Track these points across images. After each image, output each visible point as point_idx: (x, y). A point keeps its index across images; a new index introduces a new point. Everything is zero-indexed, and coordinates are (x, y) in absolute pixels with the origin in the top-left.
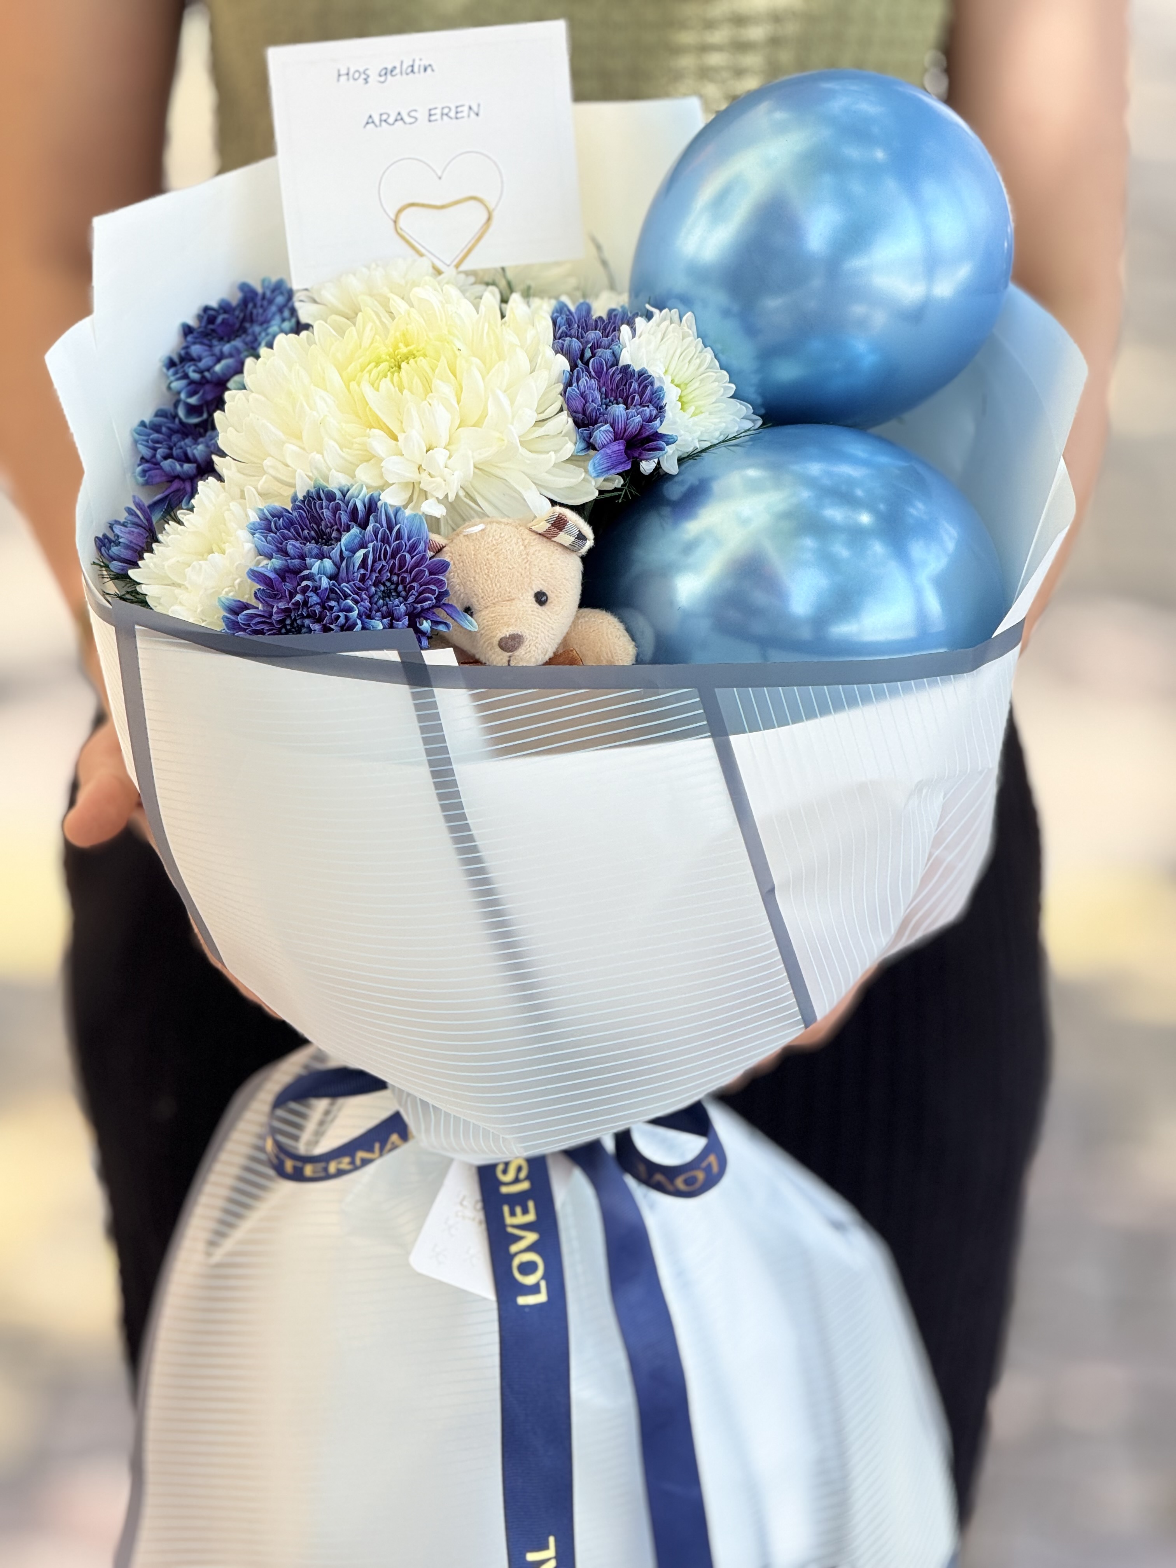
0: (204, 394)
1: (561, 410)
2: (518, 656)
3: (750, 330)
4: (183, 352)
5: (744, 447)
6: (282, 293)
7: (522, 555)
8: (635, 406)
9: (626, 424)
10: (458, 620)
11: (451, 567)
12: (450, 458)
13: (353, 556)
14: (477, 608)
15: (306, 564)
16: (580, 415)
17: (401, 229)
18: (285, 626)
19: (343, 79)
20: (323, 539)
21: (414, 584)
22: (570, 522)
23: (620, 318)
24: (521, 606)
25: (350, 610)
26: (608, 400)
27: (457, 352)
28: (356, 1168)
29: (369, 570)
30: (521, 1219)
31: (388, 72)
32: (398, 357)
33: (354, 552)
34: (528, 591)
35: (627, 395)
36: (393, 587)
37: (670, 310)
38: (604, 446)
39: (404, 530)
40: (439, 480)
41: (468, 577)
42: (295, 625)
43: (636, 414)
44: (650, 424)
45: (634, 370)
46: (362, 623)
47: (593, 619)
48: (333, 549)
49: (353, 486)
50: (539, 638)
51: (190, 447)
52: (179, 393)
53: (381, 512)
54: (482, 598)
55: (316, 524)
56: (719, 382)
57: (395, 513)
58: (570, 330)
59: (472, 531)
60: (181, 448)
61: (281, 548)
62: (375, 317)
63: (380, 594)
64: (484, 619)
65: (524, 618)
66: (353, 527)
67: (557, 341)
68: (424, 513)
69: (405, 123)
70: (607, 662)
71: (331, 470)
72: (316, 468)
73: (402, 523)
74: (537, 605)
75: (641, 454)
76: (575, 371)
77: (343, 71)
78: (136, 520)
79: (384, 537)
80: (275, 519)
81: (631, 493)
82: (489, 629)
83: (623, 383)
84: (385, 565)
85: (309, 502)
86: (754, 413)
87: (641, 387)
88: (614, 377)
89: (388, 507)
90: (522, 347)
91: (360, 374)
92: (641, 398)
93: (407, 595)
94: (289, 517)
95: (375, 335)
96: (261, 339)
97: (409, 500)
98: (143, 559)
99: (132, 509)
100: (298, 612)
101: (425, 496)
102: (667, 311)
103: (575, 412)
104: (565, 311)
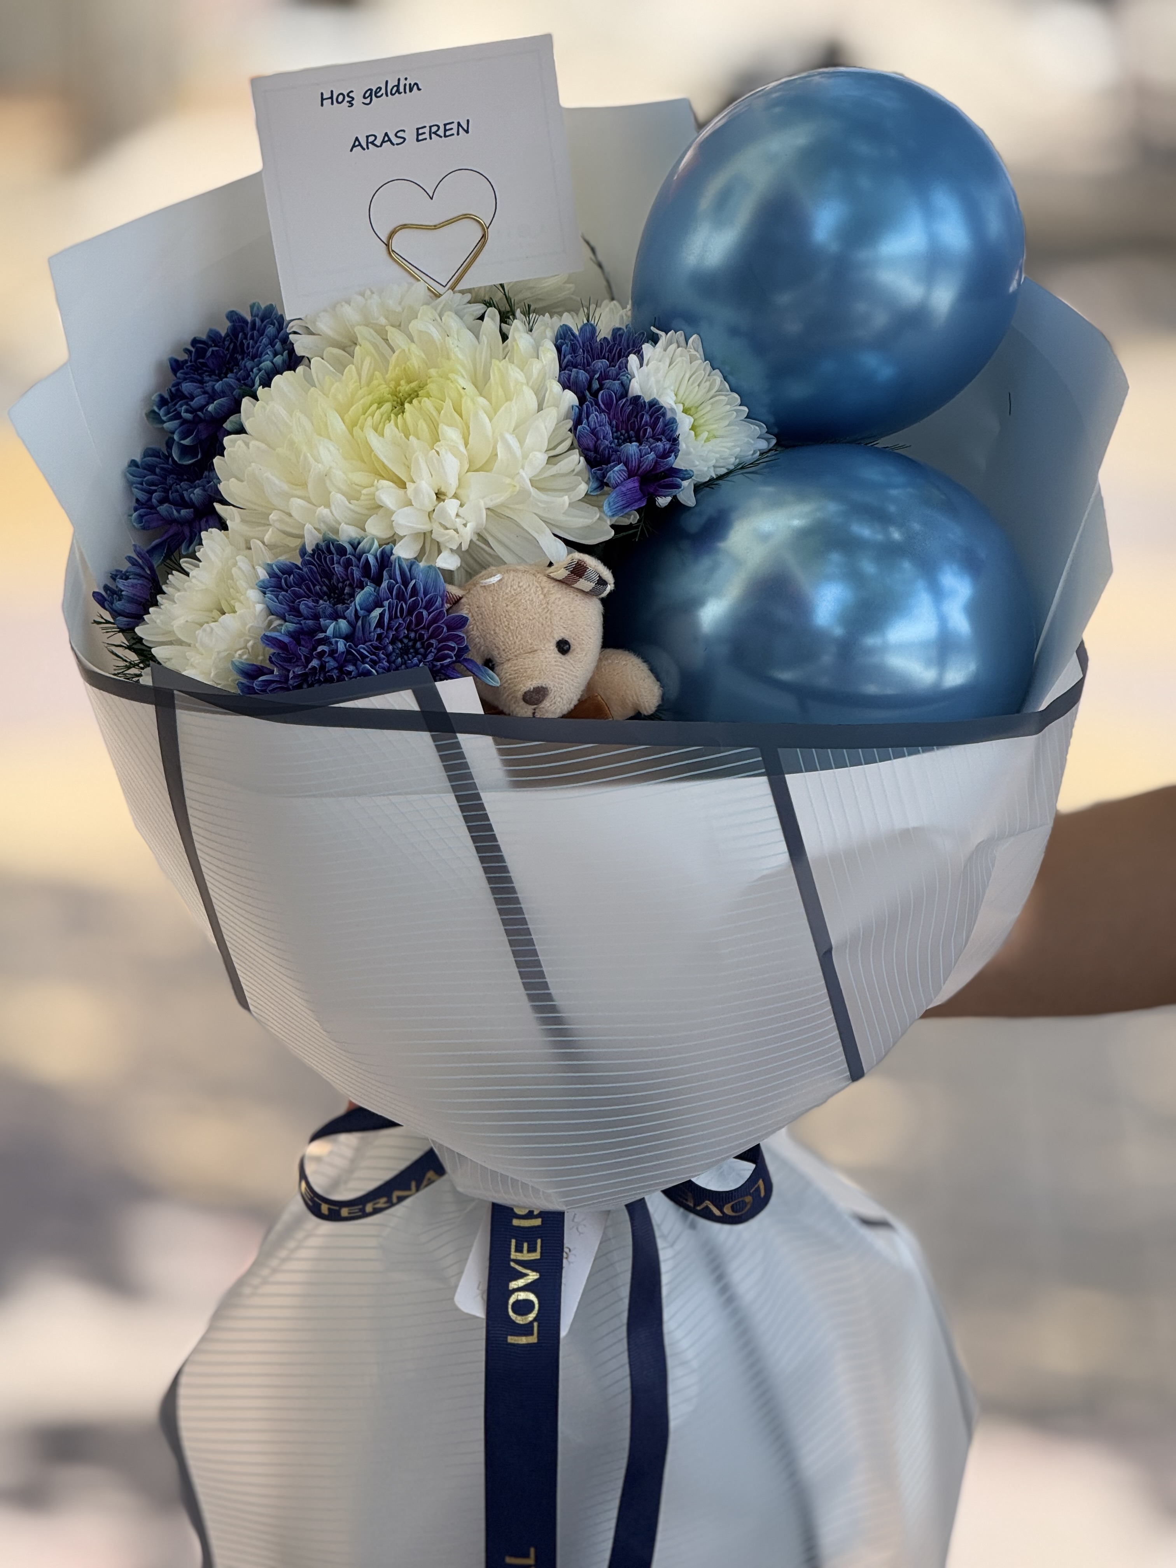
0: (198, 436)
1: (571, 448)
3: (760, 349)
4: (173, 389)
6: (272, 322)
7: (542, 605)
8: (648, 441)
9: (640, 462)
12: (461, 505)
13: (369, 615)
15: (320, 624)
16: (592, 453)
17: (393, 251)
19: (327, 103)
20: (335, 593)
21: (433, 641)
23: (626, 338)
25: (370, 674)
26: (619, 433)
27: (462, 391)
29: (385, 628)
31: (371, 94)
32: (401, 394)
33: (370, 611)
35: (638, 430)
36: (410, 644)
37: (676, 333)
38: (618, 485)
39: (420, 585)
40: (452, 532)
41: (487, 629)
43: (649, 450)
44: (664, 459)
45: (645, 402)
48: (348, 608)
49: (364, 539)
51: (187, 490)
52: (173, 433)
53: (395, 566)
55: (327, 579)
56: (731, 405)
57: (409, 565)
58: (576, 357)
60: (177, 491)
61: (293, 606)
62: (372, 349)
63: (397, 651)
64: (506, 673)
65: (548, 670)
66: (367, 584)
67: (563, 372)
68: (438, 566)
69: (393, 144)
71: (340, 523)
72: (324, 522)
73: (417, 578)
74: (559, 655)
75: (656, 490)
76: (585, 406)
77: (327, 95)
78: (138, 571)
79: (400, 594)
80: (285, 576)
81: (648, 530)
82: (512, 683)
83: (635, 415)
84: (402, 622)
85: (319, 555)
86: (766, 432)
87: (653, 419)
88: (624, 409)
89: (402, 562)
90: (528, 384)
91: (362, 417)
92: (653, 430)
93: (426, 651)
94: (299, 572)
95: (375, 370)
96: (257, 374)
97: (422, 551)
98: (149, 613)
99: (133, 558)
100: (315, 677)
101: (438, 548)
102: (673, 333)
103: (586, 450)
104: (569, 336)
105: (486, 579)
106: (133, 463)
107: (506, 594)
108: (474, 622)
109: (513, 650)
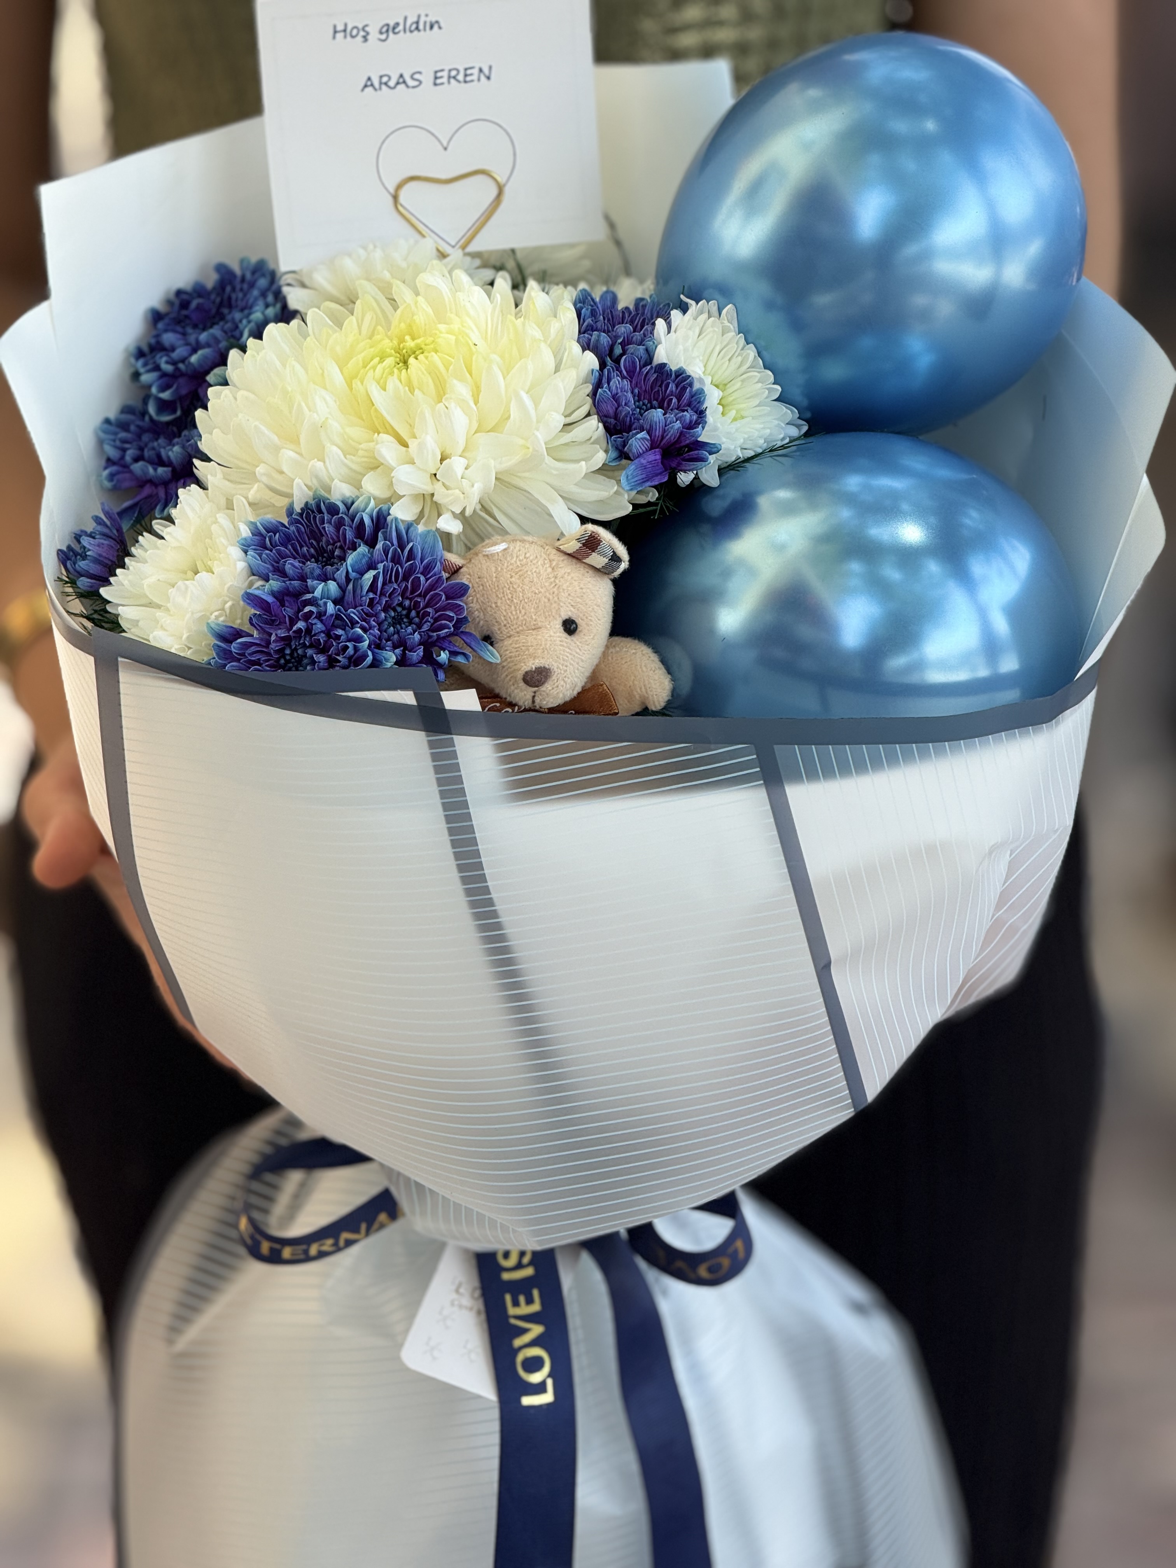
0: (177, 389)
1: (588, 415)
2: (544, 691)
3: (797, 325)
4: (153, 341)
5: (794, 458)
6: (264, 275)
8: (672, 410)
9: (664, 431)
10: (479, 651)
11: (470, 591)
12: (467, 467)
13: (361, 578)
14: (498, 637)
15: (307, 586)
16: (612, 420)
17: (402, 205)
18: (284, 656)
19: (340, 36)
20: (323, 557)
21: (428, 610)
22: (604, 542)
23: (650, 309)
24: (548, 635)
25: (359, 639)
26: (641, 403)
27: (473, 347)
29: (378, 593)
30: (525, 1309)
31: (389, 30)
32: (404, 351)
33: (362, 574)
34: (556, 619)
35: (662, 398)
36: (404, 612)
37: (708, 302)
38: (639, 455)
39: (417, 548)
40: (457, 492)
42: (296, 655)
43: (675, 420)
44: (692, 431)
45: (671, 370)
46: (373, 655)
47: (624, 649)
48: (338, 570)
49: (359, 498)
50: (568, 670)
51: (164, 448)
52: (149, 387)
53: (391, 528)
54: (505, 626)
55: (315, 540)
56: (762, 383)
57: (406, 527)
58: (596, 322)
59: (494, 550)
60: (153, 449)
61: (278, 567)
62: (375, 305)
63: (390, 620)
64: (507, 650)
65: (552, 649)
66: (360, 545)
67: (582, 335)
68: (437, 530)
69: (407, 86)
71: (334, 480)
72: (317, 477)
73: (415, 541)
74: (565, 635)
75: (679, 464)
76: (605, 370)
77: (340, 27)
78: (106, 530)
79: (395, 556)
80: (270, 534)
81: (667, 508)
82: (512, 662)
83: (659, 383)
84: (397, 587)
85: (308, 515)
86: (799, 418)
87: (679, 388)
88: (648, 376)
89: (399, 523)
90: (545, 341)
91: (362, 371)
92: (679, 401)
93: (421, 622)
94: (286, 531)
95: (377, 324)
96: (247, 328)
97: (421, 514)
98: (115, 575)
99: (101, 518)
100: (300, 641)
101: (439, 510)
102: (704, 303)
103: (606, 416)
104: (589, 301)
105: (489, 547)
106: (107, 420)
108: (474, 593)
109: (515, 626)
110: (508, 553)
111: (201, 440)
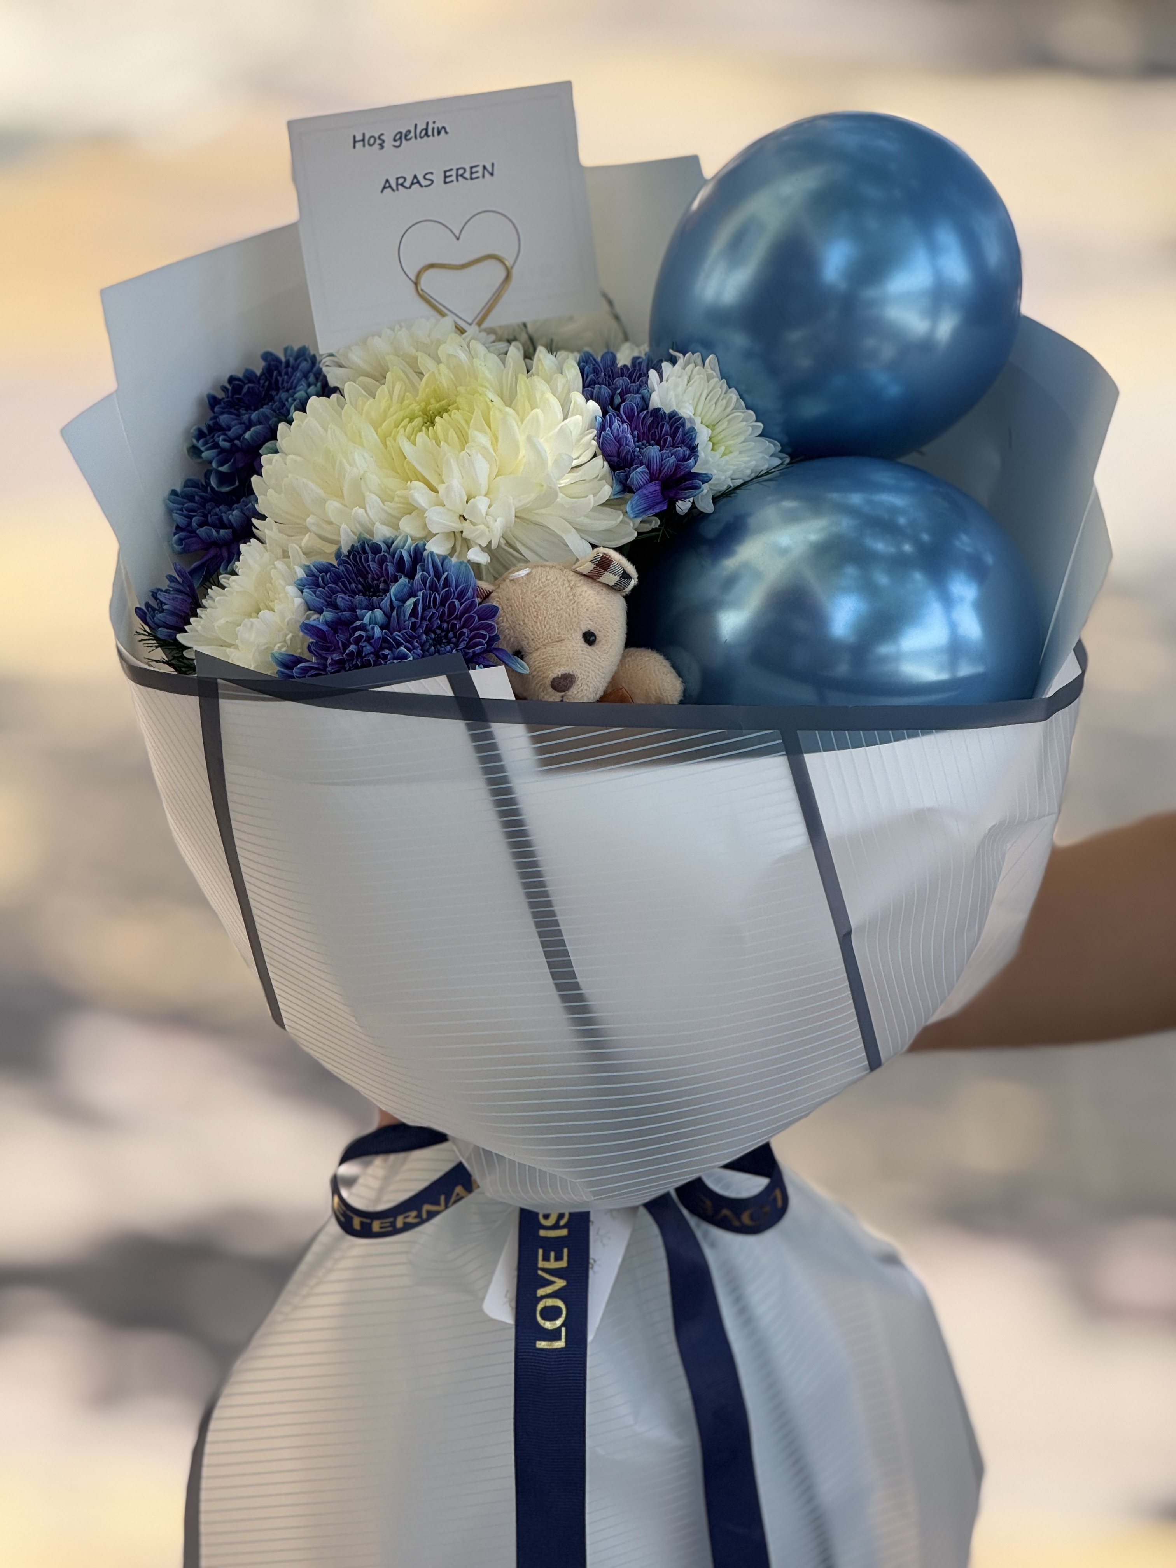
0: (234, 462)
1: (595, 456)
3: (773, 369)
4: (211, 423)
5: (776, 482)
6: (306, 360)
7: (569, 596)
8: (668, 447)
9: (661, 465)
10: (510, 664)
11: (500, 612)
12: (491, 505)
13: (403, 606)
15: (357, 615)
16: (615, 458)
17: (423, 290)
19: (359, 145)
20: (370, 592)
21: (464, 630)
22: (615, 562)
23: (644, 364)
25: (405, 657)
26: (640, 443)
27: (490, 403)
28: (422, 1222)
29: (419, 617)
31: (401, 137)
32: (431, 412)
33: (404, 601)
35: (659, 438)
36: (443, 634)
37: (693, 354)
38: (641, 487)
39: (452, 577)
40: (482, 527)
41: (517, 620)
43: (670, 454)
44: (685, 463)
45: (665, 413)
47: (639, 658)
48: (383, 600)
49: (398, 537)
51: (225, 513)
52: (211, 462)
53: (428, 561)
54: (533, 640)
55: (362, 578)
56: (747, 421)
57: (441, 560)
58: (598, 378)
59: (519, 575)
60: (216, 515)
61: (331, 602)
62: (403, 376)
63: (431, 642)
64: (535, 661)
66: (401, 578)
67: (586, 389)
68: (469, 561)
69: (421, 186)
70: (656, 699)
71: (375, 524)
72: (360, 523)
73: (449, 570)
74: (586, 645)
75: (677, 493)
76: (607, 416)
77: (359, 137)
78: (178, 587)
79: (432, 585)
80: (322, 574)
81: (669, 532)
82: (541, 671)
83: (655, 425)
84: (435, 612)
85: (354, 555)
86: (780, 452)
87: (673, 428)
88: (646, 420)
89: (434, 556)
90: (553, 395)
91: (395, 430)
92: (673, 439)
93: (458, 640)
94: (336, 571)
95: (406, 391)
96: (292, 404)
97: (454, 549)
98: (189, 624)
99: (174, 577)
100: (353, 662)
101: (467, 544)
102: (690, 355)
103: (609, 456)
104: (591, 361)
106: (174, 493)
107: (535, 586)
109: (541, 640)
110: (532, 576)
111: (257, 503)
